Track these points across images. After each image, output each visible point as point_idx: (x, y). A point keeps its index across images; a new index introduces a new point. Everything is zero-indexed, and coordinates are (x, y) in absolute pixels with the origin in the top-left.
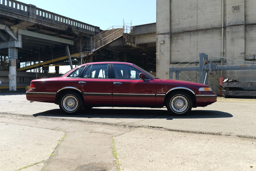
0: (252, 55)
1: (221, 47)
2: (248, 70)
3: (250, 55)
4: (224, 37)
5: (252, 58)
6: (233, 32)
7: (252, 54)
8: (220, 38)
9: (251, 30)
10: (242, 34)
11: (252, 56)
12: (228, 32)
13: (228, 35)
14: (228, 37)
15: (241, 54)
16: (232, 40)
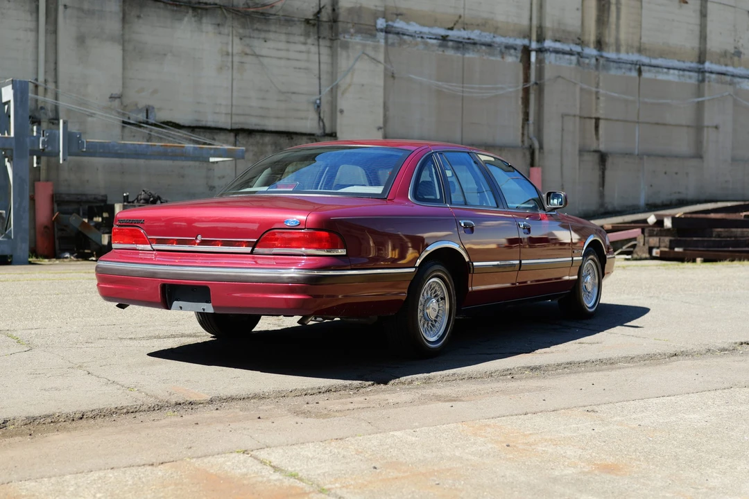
0: (140, 106)
1: (37, 61)
2: (133, 161)
3: (136, 105)
4: (47, 22)
5: (142, 117)
6: (81, 9)
7: (143, 103)
8: (31, 25)
9: (139, 17)
10: (113, 25)
11: (140, 111)
12: (65, 6)
13: (65, 18)
14: (67, 28)
15: (112, 98)
16: (81, 40)
